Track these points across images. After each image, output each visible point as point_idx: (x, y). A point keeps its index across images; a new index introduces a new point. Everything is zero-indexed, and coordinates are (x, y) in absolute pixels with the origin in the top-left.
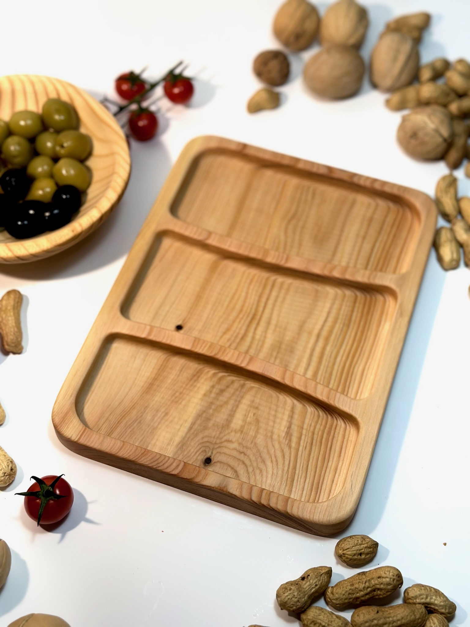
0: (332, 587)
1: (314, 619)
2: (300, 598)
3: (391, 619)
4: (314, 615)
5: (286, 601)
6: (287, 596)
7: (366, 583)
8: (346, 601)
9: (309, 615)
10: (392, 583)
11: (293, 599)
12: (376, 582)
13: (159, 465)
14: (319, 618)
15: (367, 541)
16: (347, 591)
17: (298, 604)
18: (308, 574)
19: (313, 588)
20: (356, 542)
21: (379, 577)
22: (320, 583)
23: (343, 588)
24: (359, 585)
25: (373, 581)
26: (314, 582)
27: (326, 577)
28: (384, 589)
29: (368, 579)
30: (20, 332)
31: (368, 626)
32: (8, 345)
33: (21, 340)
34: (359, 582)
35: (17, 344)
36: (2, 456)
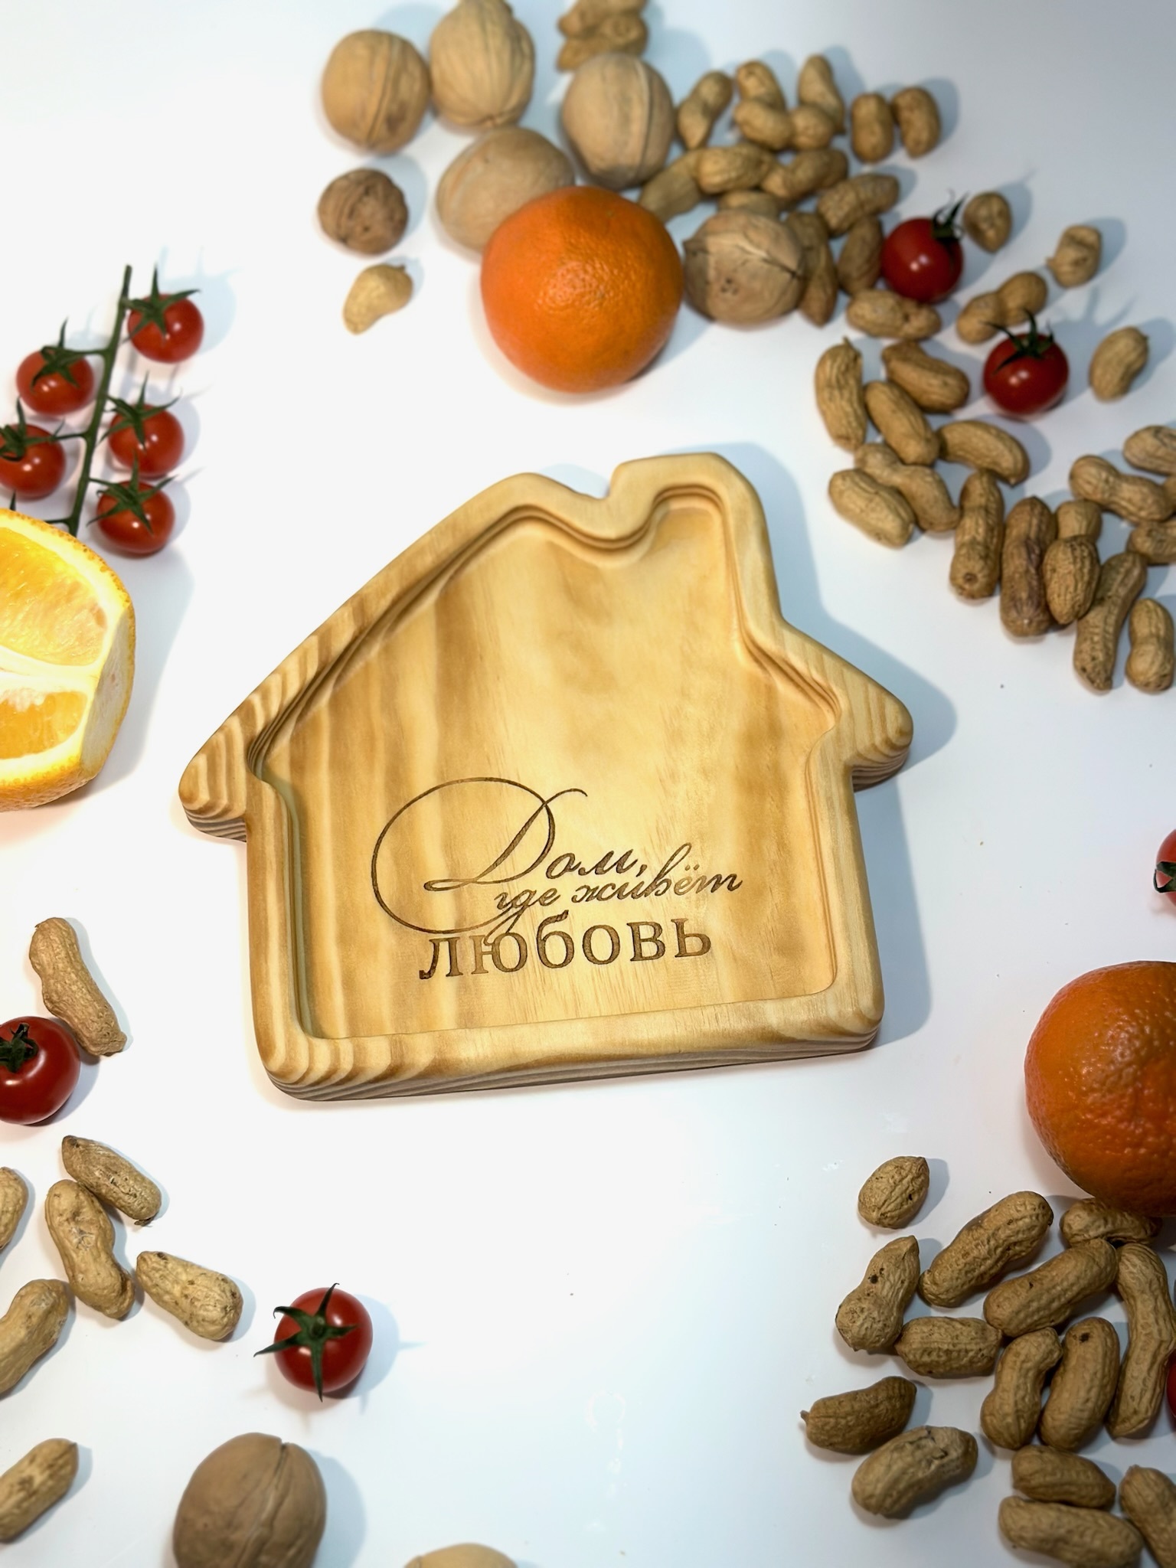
0: (929, 1271)
1: (925, 1346)
2: (887, 1319)
3: (1059, 1288)
4: (922, 1338)
5: (865, 1335)
6: (862, 1325)
7: (989, 1241)
8: (965, 1287)
9: (913, 1343)
10: (1036, 1223)
11: (875, 1326)
12: (1008, 1232)
14: (932, 1340)
15: (908, 1168)
16: (960, 1270)
17: (887, 1330)
18: (880, 1267)
19: (899, 1289)
21: (1010, 1222)
22: (907, 1275)
23: (951, 1266)
24: (979, 1250)
25: (1000, 1232)
26: (897, 1275)
27: (912, 1260)
28: (1026, 1239)
29: (991, 1232)
30: (106, 1007)
31: (1026, 1317)
32: (95, 1045)
33: (116, 1023)
34: (977, 1246)
35: (113, 1035)
36: (200, 1278)
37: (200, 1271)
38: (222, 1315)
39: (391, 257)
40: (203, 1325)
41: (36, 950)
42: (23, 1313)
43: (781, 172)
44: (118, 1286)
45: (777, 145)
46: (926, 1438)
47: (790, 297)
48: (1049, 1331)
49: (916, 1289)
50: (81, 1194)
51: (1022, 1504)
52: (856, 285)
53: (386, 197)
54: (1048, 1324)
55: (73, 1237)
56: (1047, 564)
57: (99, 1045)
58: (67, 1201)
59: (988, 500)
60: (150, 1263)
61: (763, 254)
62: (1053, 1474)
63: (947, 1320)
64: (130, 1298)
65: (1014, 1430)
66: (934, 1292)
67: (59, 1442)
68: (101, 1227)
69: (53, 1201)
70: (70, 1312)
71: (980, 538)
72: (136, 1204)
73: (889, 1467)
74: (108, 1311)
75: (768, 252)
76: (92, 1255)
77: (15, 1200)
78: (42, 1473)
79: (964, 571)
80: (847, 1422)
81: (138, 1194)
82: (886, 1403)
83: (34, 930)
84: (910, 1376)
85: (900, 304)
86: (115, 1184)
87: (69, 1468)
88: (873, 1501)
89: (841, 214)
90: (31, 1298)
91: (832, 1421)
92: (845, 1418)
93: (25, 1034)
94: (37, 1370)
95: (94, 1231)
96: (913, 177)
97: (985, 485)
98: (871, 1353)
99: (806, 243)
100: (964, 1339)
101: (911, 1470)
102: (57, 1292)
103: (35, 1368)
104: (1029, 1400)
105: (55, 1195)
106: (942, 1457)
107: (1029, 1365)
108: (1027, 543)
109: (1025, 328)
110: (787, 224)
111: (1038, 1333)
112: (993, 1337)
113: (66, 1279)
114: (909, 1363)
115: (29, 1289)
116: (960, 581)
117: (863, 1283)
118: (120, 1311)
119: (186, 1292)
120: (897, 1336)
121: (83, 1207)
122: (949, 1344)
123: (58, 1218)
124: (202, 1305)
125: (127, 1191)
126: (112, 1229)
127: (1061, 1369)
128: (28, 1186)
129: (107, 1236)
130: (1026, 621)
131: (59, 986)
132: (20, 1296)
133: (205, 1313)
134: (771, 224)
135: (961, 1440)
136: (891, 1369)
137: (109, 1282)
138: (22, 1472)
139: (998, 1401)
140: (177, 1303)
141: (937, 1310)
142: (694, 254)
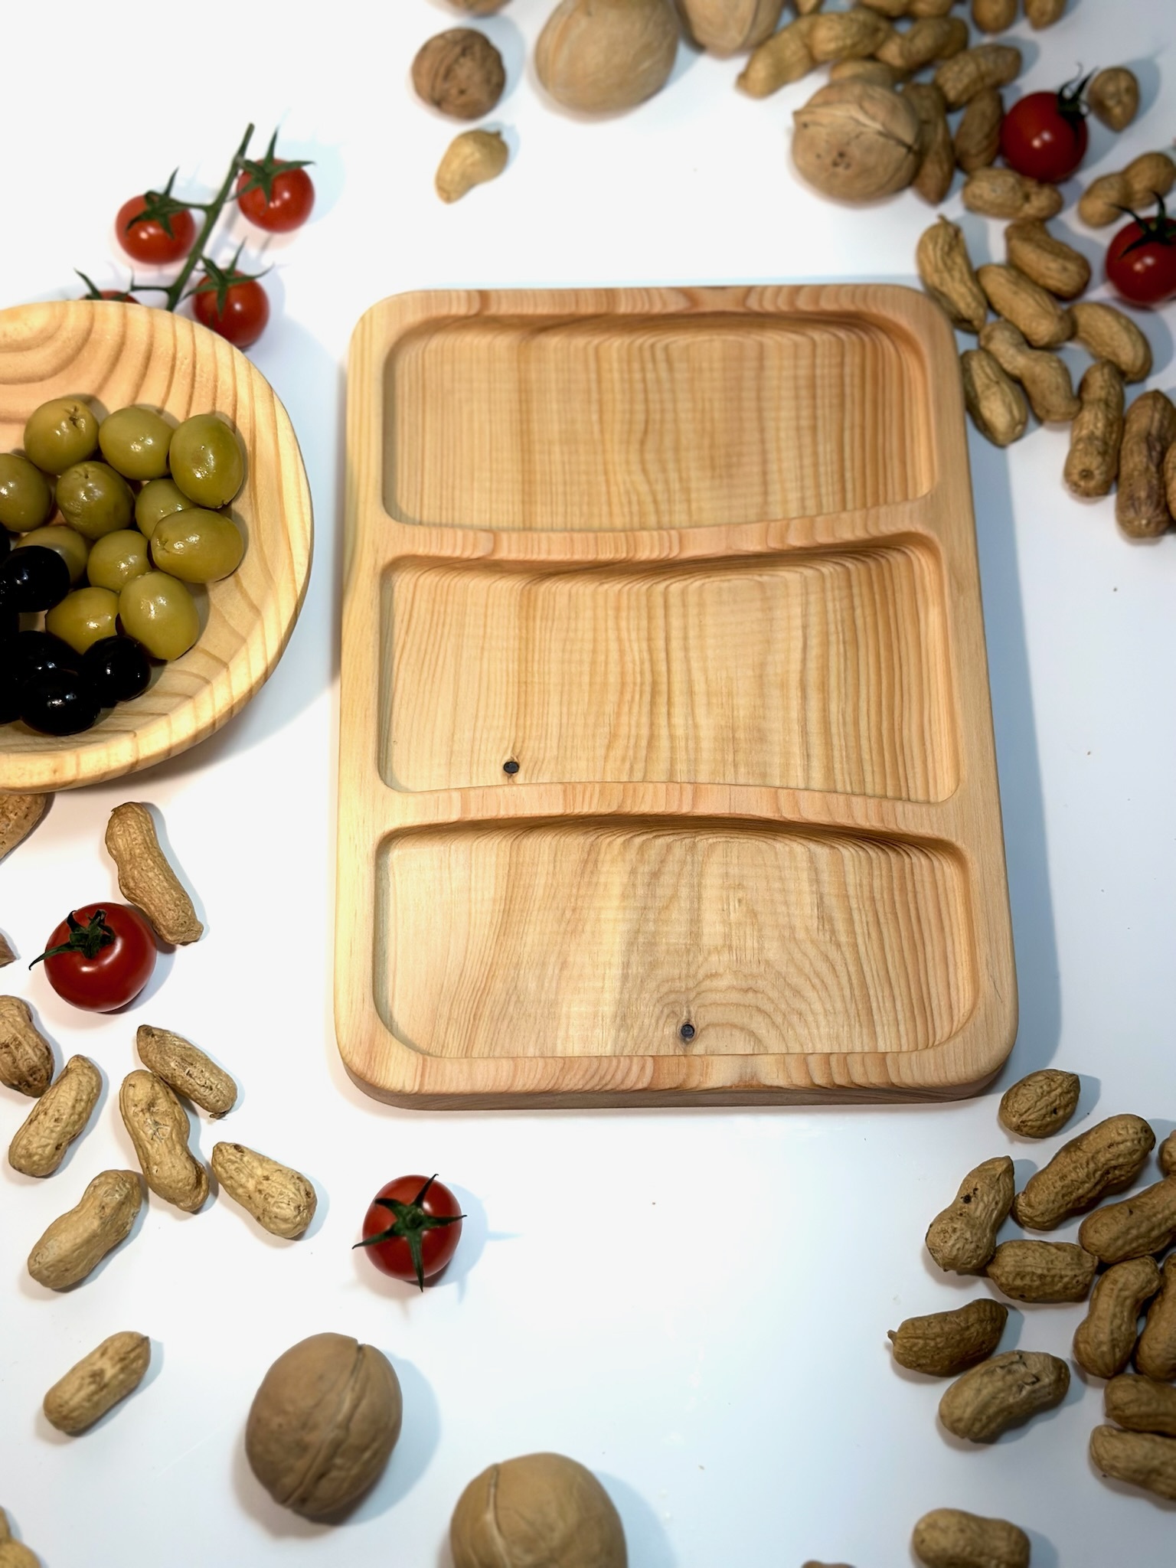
0: (1024, 1193)
1: (1018, 1269)
2: (979, 1240)
3: (1160, 1216)
4: (1016, 1262)
5: (956, 1255)
6: (954, 1245)
7: (1088, 1164)
8: (1062, 1211)
9: (1006, 1266)
10: (1137, 1148)
11: (967, 1246)
12: (1108, 1156)
13: (604, 1082)
14: (1026, 1264)
15: (1059, 1082)
16: (1057, 1193)
17: (980, 1252)
18: (974, 1187)
19: (993, 1210)
20: (1039, 1091)
21: (1111, 1146)
22: (1002, 1195)
23: (1048, 1188)
24: (1078, 1173)
25: (1100, 1155)
26: (992, 1196)
27: (1007, 1180)
28: (1127, 1163)
29: (1090, 1155)
30: (183, 895)
31: (1124, 1245)
32: (171, 933)
33: (193, 913)
34: (1075, 1168)
35: (190, 924)
36: (275, 1174)
37: (277, 1168)
38: (296, 1213)
39: (487, 122)
40: (275, 1223)
41: (112, 834)
42: (97, 1203)
43: (898, 41)
44: (193, 1180)
45: (895, 13)
46: (1017, 1362)
47: (904, 173)
48: (1148, 1259)
49: (1010, 1211)
50: (156, 1084)
51: (1115, 1432)
52: (975, 162)
53: (484, 59)
54: (1146, 1252)
55: (148, 1128)
56: (1168, 463)
57: (175, 934)
58: (143, 1091)
59: (1109, 393)
60: (225, 1156)
61: (878, 126)
62: (1149, 1404)
63: (1042, 1244)
64: (204, 1191)
65: (1108, 1359)
66: (1029, 1214)
67: (131, 1335)
68: (176, 1119)
69: (127, 1092)
70: (143, 1203)
71: (1098, 433)
72: (212, 1096)
73: (979, 1391)
74: (182, 1204)
75: (883, 125)
76: (167, 1145)
77: (89, 1090)
78: (114, 1366)
79: (1080, 467)
80: (936, 1344)
81: (214, 1087)
82: (977, 1326)
83: (111, 814)
84: (1002, 1299)
85: (1020, 184)
86: (191, 1076)
87: (141, 1362)
88: (961, 1425)
89: (960, 86)
90: (105, 1188)
91: (921, 1342)
92: (934, 1339)
93: (103, 921)
94: (110, 1260)
95: (169, 1122)
96: (1036, 50)
97: (1106, 377)
98: (960, 1273)
99: (923, 115)
100: (1059, 1265)
101: (1002, 1395)
102: (131, 1183)
103: (108, 1257)
104: (1126, 1330)
105: (130, 1085)
106: (1033, 1383)
107: (1126, 1293)
108: (1148, 438)
109: (1153, 211)
110: (902, 95)
111: (1137, 1262)
112: (1090, 1263)
113: (141, 1171)
114: (1001, 1286)
115: (102, 1179)
116: (1076, 477)
117: (955, 1203)
118: (194, 1204)
119: (260, 1187)
120: (989, 1258)
121: (158, 1098)
122: (1043, 1268)
123: (133, 1108)
124: (276, 1202)
125: (203, 1083)
126: (187, 1121)
127: (1159, 1299)
128: (101, 1074)
129: (183, 1129)
130: (1144, 522)
131: (136, 873)
132: (94, 1186)
133: (278, 1210)
134: (888, 94)
135: (1054, 1367)
136: (980, 1291)
137: (184, 1174)
138: (93, 1364)
139: (1093, 1330)
140: (250, 1197)
141: (1031, 1233)
142: (805, 125)
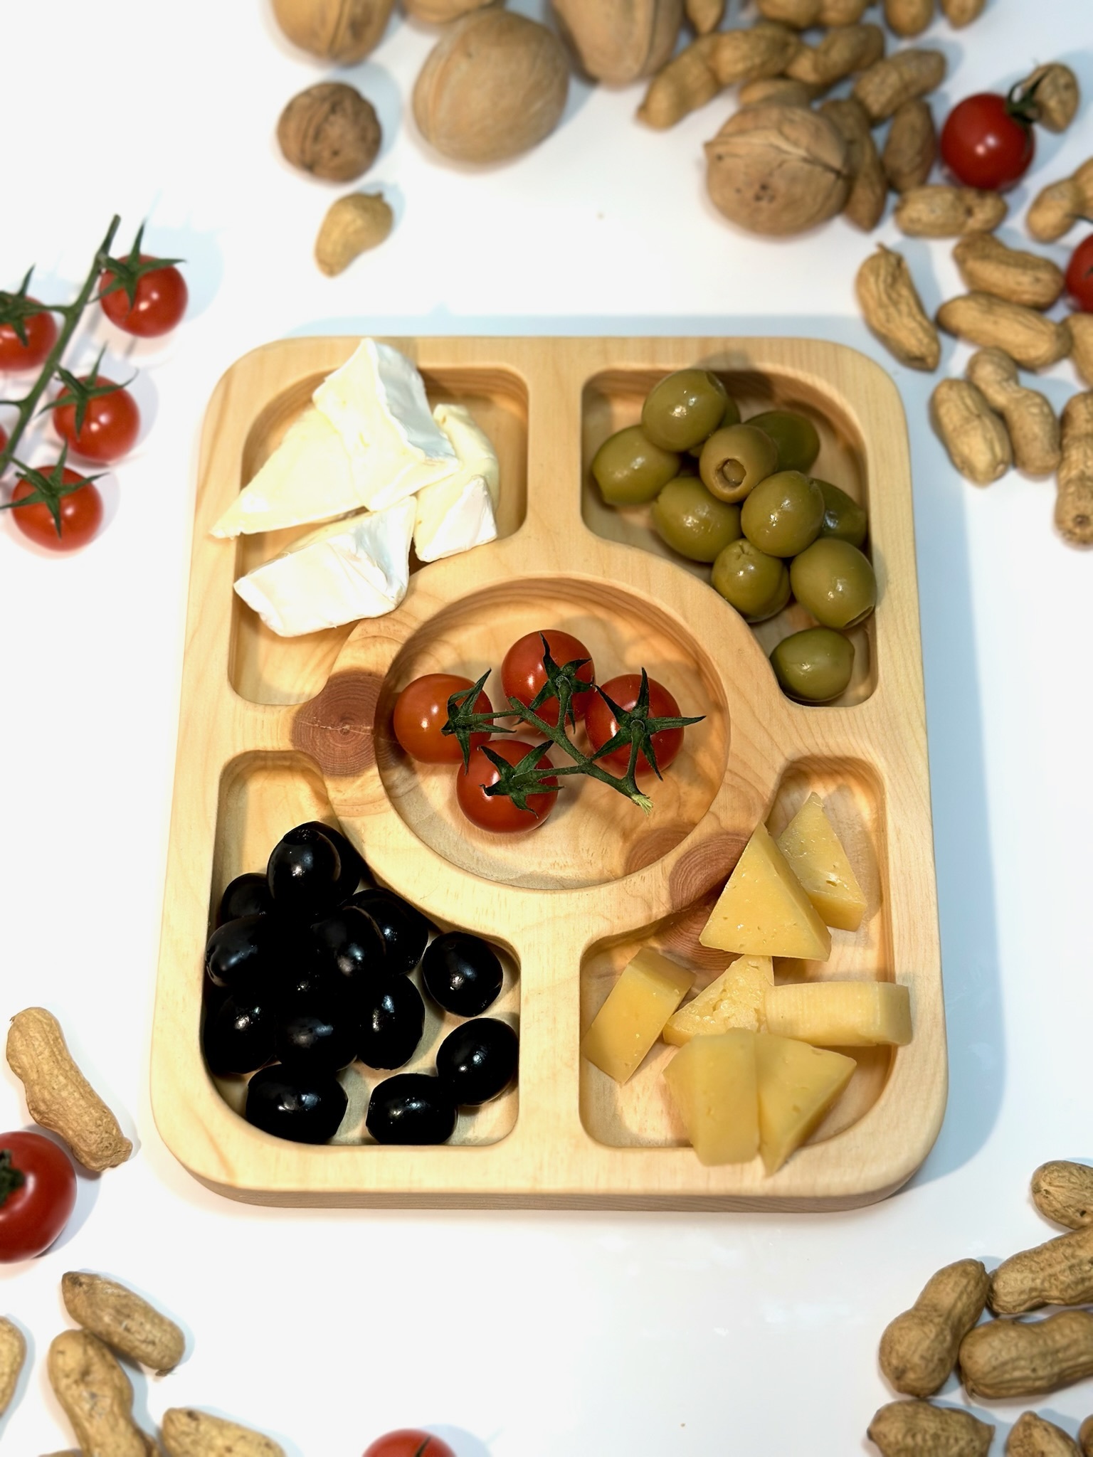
30: (105, 1111)
33: (118, 1130)
36: (238, 1443)
37: (239, 1433)
39: (366, 183)
41: (14, 1047)
43: (810, 54)
47: (834, 201)
50: (88, 1346)
52: (908, 181)
53: (357, 114)
55: (85, 1402)
58: (74, 1357)
60: (177, 1424)
68: (116, 1382)
69: (57, 1359)
71: (1089, 472)
72: (155, 1351)
75: (808, 150)
76: (109, 1422)
77: (12, 1359)
79: (1074, 513)
81: (158, 1341)
83: (9, 1024)
85: (961, 197)
86: (129, 1331)
89: (883, 99)
95: (108, 1391)
97: (1091, 408)
105: (59, 1351)
110: (820, 113)
116: (1069, 525)
121: (92, 1364)
123: (65, 1379)
125: (144, 1338)
126: (130, 1388)
129: (126, 1395)
131: (46, 1093)
134: (807, 115)
142: (720, 158)
